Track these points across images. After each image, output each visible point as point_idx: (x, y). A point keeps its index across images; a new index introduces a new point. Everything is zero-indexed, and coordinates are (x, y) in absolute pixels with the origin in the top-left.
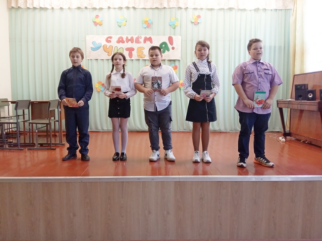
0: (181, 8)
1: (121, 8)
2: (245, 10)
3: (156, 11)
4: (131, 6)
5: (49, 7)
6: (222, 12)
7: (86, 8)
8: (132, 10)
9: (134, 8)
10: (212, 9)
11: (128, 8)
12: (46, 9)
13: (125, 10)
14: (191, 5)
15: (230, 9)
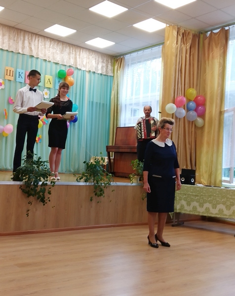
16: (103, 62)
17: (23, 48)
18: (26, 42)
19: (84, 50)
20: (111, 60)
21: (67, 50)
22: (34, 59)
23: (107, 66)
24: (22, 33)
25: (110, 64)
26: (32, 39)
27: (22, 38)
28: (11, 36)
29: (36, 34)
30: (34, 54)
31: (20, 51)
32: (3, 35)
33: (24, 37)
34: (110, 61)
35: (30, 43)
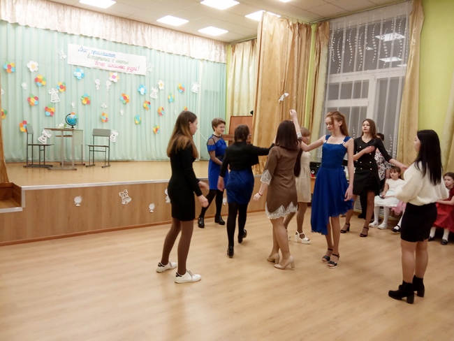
0: (147, 47)
1: (91, 37)
2: (193, 58)
3: (125, 45)
4: (101, 37)
5: (10, 21)
6: (177, 57)
7: (56, 31)
8: (101, 41)
9: (105, 40)
10: (170, 53)
11: (98, 38)
12: (7, 22)
13: (94, 39)
14: (155, 47)
15: (184, 56)
16: (216, 49)
17: (136, 40)
18: (139, 33)
19: (197, 38)
20: (225, 47)
21: (181, 38)
22: (148, 50)
23: (221, 54)
24: (135, 24)
25: (223, 50)
26: (144, 29)
27: (135, 28)
28: (124, 27)
29: (149, 24)
30: (148, 45)
31: (134, 43)
32: (116, 27)
33: (137, 28)
34: (223, 48)
35: (143, 34)
